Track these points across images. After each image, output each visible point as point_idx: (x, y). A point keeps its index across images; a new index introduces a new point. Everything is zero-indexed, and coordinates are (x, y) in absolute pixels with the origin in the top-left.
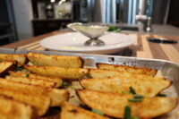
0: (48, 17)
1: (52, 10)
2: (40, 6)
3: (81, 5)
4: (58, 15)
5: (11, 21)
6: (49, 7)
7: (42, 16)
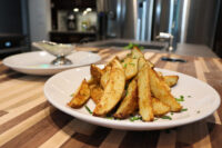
0: (69, 29)
1: (75, 21)
2: (60, 15)
3: (109, 17)
4: (81, 28)
5: (25, 32)
6: (72, 17)
7: (62, 28)
